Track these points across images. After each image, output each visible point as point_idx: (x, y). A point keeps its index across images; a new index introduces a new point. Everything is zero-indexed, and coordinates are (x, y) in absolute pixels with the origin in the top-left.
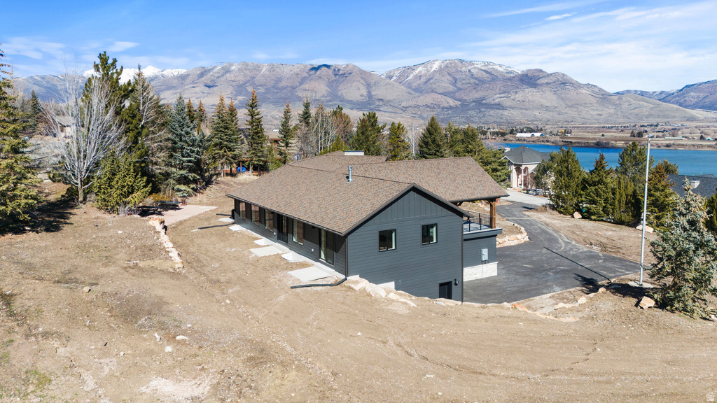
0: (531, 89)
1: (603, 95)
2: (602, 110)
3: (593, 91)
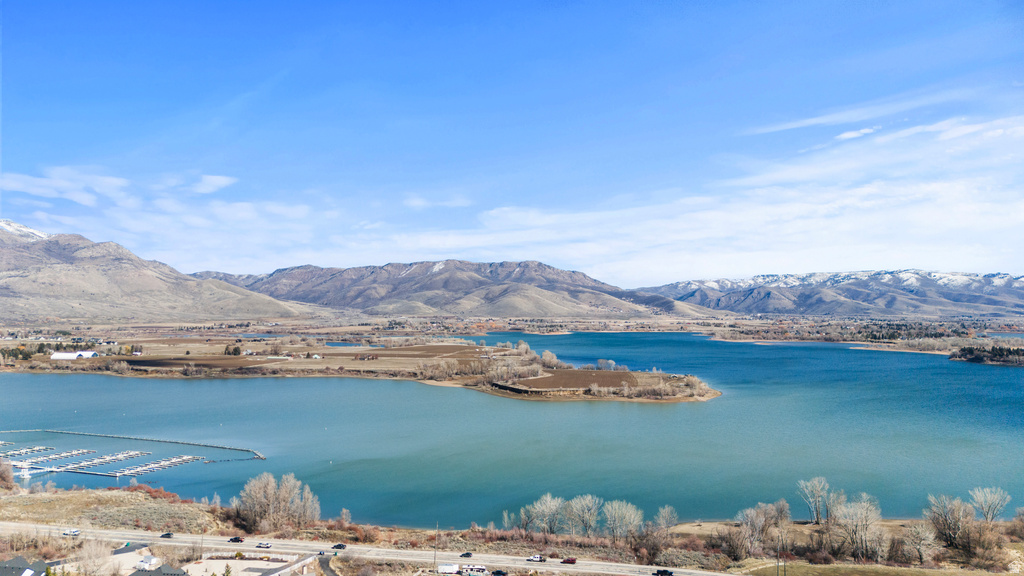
0: (65, 266)
1: (176, 278)
2: (175, 301)
3: (162, 273)
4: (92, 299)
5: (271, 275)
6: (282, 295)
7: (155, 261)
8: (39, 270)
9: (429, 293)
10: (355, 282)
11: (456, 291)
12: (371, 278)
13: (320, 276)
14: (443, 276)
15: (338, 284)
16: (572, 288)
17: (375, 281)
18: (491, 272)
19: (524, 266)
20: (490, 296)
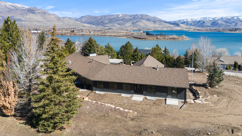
0: (33, 14)
1: (58, 18)
2: (58, 23)
3: (55, 16)
4: (39, 22)
5: (81, 18)
6: (83, 22)
7: (53, 14)
8: (27, 15)
9: (118, 22)
10: (100, 19)
11: (125, 21)
12: (104, 18)
13: (92, 18)
14: (122, 18)
15: (96, 20)
16: (154, 21)
17: (105, 19)
18: (134, 17)
19: (142, 15)
20: (133, 23)
